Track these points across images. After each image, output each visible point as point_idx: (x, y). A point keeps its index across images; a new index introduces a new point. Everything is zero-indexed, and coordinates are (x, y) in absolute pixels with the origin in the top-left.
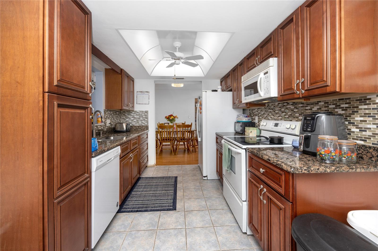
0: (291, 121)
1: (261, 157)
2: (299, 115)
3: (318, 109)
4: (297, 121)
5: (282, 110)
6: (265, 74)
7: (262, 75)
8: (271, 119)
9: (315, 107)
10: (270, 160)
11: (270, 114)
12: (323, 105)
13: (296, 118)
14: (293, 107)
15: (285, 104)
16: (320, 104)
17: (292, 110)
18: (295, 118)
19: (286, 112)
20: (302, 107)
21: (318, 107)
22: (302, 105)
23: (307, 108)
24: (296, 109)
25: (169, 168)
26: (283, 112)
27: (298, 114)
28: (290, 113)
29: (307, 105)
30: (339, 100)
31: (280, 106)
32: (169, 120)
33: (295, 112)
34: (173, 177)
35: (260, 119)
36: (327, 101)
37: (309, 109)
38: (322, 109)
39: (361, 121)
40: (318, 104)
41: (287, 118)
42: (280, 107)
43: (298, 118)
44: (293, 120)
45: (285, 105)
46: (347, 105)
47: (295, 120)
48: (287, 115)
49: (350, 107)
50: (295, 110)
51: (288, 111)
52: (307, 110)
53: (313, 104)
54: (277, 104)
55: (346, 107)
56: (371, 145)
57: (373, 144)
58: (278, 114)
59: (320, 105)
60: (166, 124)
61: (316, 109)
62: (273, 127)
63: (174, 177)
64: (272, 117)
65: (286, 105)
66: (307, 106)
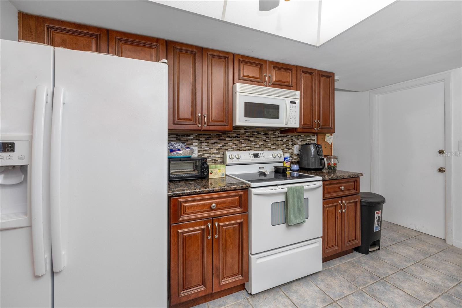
1: (342, 178)
2: (272, 145)
3: (287, 140)
4: (269, 150)
5: (251, 139)
6: (291, 102)
7: (287, 101)
8: (232, 149)
9: (285, 139)
10: (350, 176)
11: (230, 144)
12: (290, 138)
13: (269, 147)
14: (265, 138)
15: (254, 133)
16: (288, 136)
17: (263, 140)
18: (267, 147)
19: (256, 142)
20: (274, 138)
21: (287, 139)
22: (274, 136)
23: (279, 139)
24: (268, 139)
26: (253, 142)
27: (270, 144)
28: (262, 143)
29: (278, 136)
30: (299, 135)
31: (248, 135)
33: (267, 142)
35: (205, 150)
37: (280, 140)
38: (289, 141)
41: (258, 148)
42: (247, 136)
43: (271, 147)
44: (265, 150)
45: (255, 135)
47: (268, 150)
48: (258, 145)
49: (303, 141)
50: (267, 140)
51: (258, 141)
52: (279, 140)
53: (284, 136)
54: (244, 132)
58: (245, 143)
59: (288, 138)
61: (286, 141)
64: (234, 146)
65: (256, 135)
66: (279, 138)
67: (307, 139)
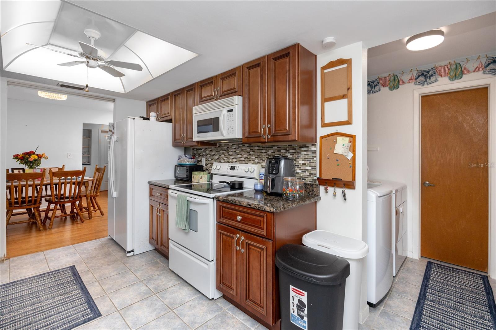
0: (247, 163)
1: (239, 204)
2: (256, 157)
3: (272, 153)
4: (253, 164)
5: (237, 152)
6: (229, 111)
7: (225, 111)
8: (223, 161)
9: (270, 151)
10: (250, 205)
11: (223, 156)
12: (276, 149)
13: (252, 161)
14: (249, 150)
15: (240, 146)
16: (274, 148)
17: (247, 153)
18: (251, 160)
19: (241, 154)
20: (257, 149)
21: (272, 151)
22: (257, 148)
23: (263, 151)
24: (252, 151)
25: (46, 257)
26: (238, 154)
27: (254, 156)
28: (246, 156)
29: (263, 148)
30: (289, 145)
31: (234, 147)
32: (25, 163)
33: (251, 154)
34: (64, 269)
35: (209, 161)
36: (280, 145)
37: (265, 153)
38: (276, 153)
39: (303, 164)
40: (272, 148)
41: (243, 160)
42: (234, 149)
43: (254, 160)
44: (249, 163)
45: (240, 147)
46: (294, 151)
47: (251, 163)
48: (243, 158)
49: (296, 153)
50: (251, 153)
51: (244, 153)
52: (263, 153)
53: (268, 148)
54: (232, 145)
55: (293, 153)
56: (308, 182)
57: (310, 182)
58: (233, 156)
59: (274, 149)
60: (16, 172)
61: (271, 153)
62: (229, 170)
63: (68, 267)
64: (225, 159)
65: (242, 147)
66: (263, 150)
67: (303, 151)
